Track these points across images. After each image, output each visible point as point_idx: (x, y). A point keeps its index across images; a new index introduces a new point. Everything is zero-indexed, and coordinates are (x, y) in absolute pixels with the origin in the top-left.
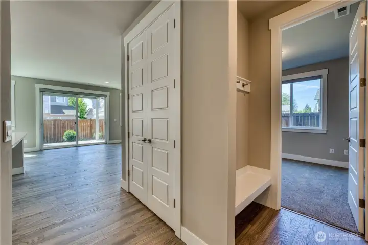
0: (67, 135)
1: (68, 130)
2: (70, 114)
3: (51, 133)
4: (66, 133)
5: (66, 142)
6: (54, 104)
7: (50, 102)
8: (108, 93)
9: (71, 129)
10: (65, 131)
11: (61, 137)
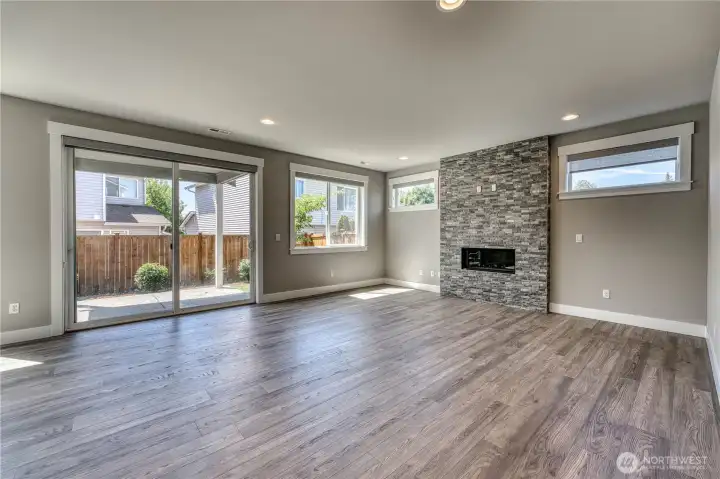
0: (143, 274)
1: (146, 262)
2: (151, 224)
3: (106, 268)
4: (140, 270)
5: (140, 292)
6: (115, 200)
7: (104, 196)
8: (260, 162)
9: (154, 259)
10: (140, 265)
11: (129, 278)
